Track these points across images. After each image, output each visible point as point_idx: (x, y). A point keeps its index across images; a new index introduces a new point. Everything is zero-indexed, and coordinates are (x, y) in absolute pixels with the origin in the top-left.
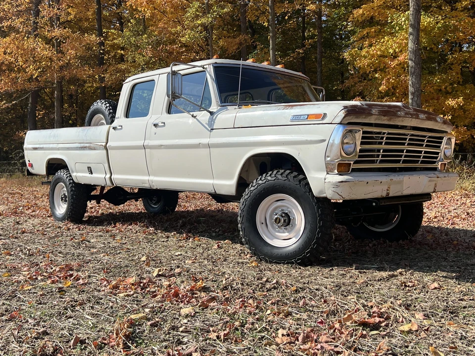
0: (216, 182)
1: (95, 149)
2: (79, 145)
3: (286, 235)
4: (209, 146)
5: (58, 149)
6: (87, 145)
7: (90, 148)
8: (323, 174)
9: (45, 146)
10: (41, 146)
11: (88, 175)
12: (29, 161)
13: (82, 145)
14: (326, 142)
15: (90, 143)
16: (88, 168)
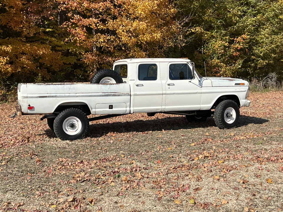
0: (202, 106)
1: (119, 95)
2: (104, 94)
3: (229, 120)
4: (201, 93)
5: (77, 96)
6: (112, 94)
7: (113, 95)
8: (244, 101)
9: (58, 95)
10: (54, 95)
11: (108, 109)
12: (29, 105)
13: (106, 94)
14: (246, 91)
15: (116, 93)
16: (110, 106)
